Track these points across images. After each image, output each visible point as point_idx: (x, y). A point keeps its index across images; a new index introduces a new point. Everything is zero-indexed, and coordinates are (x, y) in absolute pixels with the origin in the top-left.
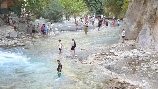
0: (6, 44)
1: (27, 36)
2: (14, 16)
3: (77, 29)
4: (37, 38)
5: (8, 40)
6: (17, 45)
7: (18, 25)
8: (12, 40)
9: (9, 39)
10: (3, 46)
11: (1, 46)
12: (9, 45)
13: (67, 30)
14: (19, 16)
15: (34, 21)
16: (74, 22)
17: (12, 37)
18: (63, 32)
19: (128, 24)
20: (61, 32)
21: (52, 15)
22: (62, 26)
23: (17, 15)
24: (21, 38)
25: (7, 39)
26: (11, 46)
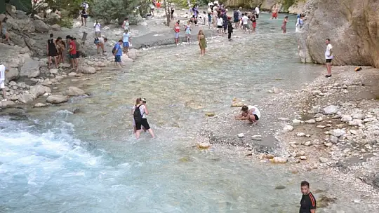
0: (14, 101)
1: (63, 67)
2: (20, 16)
3: (177, 40)
4: (90, 73)
5: (19, 88)
6: (47, 102)
7: (34, 41)
8: (28, 86)
9: (20, 84)
10: (9, 107)
11: (4, 108)
12: (24, 101)
13: (153, 45)
14: (32, 16)
15: (69, 26)
16: (165, 23)
17: (27, 76)
18: (144, 49)
19: (326, 23)
20: (141, 50)
21: (113, 8)
22: (140, 35)
23: (27, 14)
24: (50, 77)
25: (14, 83)
26: (31, 104)
